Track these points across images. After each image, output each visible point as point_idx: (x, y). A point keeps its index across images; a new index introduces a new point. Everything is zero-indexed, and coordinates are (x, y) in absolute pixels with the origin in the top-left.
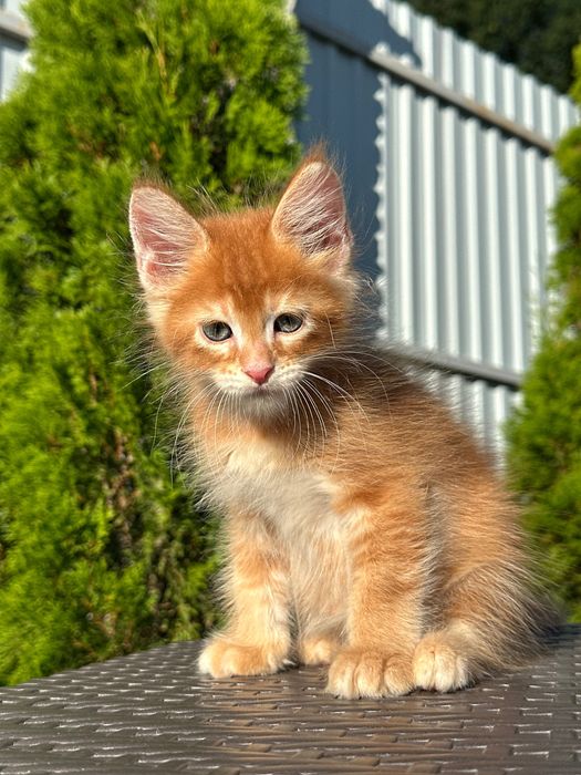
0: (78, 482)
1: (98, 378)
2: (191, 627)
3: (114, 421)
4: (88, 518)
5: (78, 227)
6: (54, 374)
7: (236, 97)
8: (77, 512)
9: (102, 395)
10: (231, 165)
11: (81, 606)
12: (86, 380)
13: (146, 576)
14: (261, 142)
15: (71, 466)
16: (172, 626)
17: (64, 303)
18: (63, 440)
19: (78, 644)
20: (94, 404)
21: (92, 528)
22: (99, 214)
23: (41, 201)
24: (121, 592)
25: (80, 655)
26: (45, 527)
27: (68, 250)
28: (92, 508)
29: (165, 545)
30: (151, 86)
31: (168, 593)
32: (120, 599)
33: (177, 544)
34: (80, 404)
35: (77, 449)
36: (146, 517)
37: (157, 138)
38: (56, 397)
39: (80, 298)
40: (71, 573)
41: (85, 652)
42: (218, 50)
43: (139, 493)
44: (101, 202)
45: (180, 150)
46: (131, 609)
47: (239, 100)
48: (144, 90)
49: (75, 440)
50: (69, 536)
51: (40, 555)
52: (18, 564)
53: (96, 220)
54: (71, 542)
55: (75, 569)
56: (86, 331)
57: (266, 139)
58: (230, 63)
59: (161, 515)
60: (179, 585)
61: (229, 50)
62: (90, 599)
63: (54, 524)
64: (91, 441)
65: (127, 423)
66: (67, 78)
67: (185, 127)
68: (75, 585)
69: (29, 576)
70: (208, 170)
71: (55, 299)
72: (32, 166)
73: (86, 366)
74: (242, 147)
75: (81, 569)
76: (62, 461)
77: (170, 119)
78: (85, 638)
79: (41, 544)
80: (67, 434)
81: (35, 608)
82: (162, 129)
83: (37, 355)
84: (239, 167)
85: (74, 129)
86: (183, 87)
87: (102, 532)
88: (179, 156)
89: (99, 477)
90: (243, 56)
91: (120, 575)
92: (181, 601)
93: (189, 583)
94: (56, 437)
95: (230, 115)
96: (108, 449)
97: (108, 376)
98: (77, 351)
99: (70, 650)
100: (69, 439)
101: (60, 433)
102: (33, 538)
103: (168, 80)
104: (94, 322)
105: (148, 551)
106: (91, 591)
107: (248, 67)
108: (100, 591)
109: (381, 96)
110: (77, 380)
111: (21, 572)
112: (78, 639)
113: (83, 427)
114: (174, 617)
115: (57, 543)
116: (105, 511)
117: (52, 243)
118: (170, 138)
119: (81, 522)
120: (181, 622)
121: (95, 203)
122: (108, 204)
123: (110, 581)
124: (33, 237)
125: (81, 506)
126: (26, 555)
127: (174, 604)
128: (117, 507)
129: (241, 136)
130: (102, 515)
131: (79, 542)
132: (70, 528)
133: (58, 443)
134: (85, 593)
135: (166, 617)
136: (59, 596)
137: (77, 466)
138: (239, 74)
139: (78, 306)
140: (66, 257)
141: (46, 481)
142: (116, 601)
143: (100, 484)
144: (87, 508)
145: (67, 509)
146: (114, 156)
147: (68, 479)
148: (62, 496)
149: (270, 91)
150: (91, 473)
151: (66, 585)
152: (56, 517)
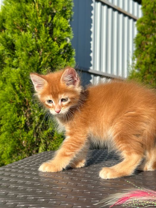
0: (17, 111)
1: (22, 86)
2: (44, 145)
3: (26, 97)
4: (20, 119)
5: (17, 49)
6: (11, 85)
7: (56, 16)
8: (17, 118)
9: (23, 90)
10: (54, 33)
11: (18, 140)
12: (19, 86)
13: (34, 133)
14: (62, 27)
16: (39, 144)
17: (13, 67)
18: (13, 101)
19: (17, 148)
20: (21, 92)
21: (21, 122)
22: (22, 46)
23: (7, 41)
24: (28, 137)
25: (18, 151)
26: (10, 121)
27: (14, 54)
29: (38, 126)
30: (35, 13)
31: (38, 137)
32: (27, 138)
33: (41, 125)
34: (18, 92)
35: (17, 103)
36: (33, 119)
37: (36, 27)
38: (12, 91)
39: (17, 66)
40: (16, 132)
41: (19, 150)
42: (51, 4)
43: (32, 113)
44: (22, 42)
45: (42, 30)
46: (30, 140)
47: (56, 17)
48: (33, 14)
49: (16, 101)
50: (15, 123)
51: (9, 128)
52: (3, 130)
53: (21, 47)
54: (16, 125)
55: (17, 131)
56: (19, 75)
57: (63, 27)
58: (54, 7)
59: (37, 119)
60: (41, 135)
61: (54, 4)
62: (20, 138)
63: (12, 121)
64: (20, 101)
65: (29, 97)
66: (14, 10)
67: (43, 25)
68: (17, 135)
69: (6, 133)
70: (49, 35)
71: (11, 66)
72: (5, 32)
73: (19, 83)
74: (57, 29)
75: (18, 131)
76: (13, 106)
77: (39, 22)
79: (9, 125)
80: (15, 99)
81: (8, 140)
82: (38, 25)
83: (7, 80)
84: (56, 34)
85: (15, 23)
86: (43, 14)
87: (23, 123)
88: (42, 32)
90: (57, 6)
91: (27, 133)
92: (42, 139)
93: (43, 135)
94: (12, 100)
95: (54, 21)
96: (24, 103)
97: (25, 86)
98: (17, 80)
99: (16, 150)
100: (15, 101)
101: (13, 99)
102: (7, 124)
103: (39, 12)
104: (21, 73)
105: (34, 127)
106: (21, 136)
107: (59, 8)
108: (23, 136)
109: (93, 5)
110: (17, 87)
111: (4, 132)
112: (18, 147)
113: (18, 98)
114: (40, 142)
115: (13, 125)
116: (24, 118)
117: (10, 52)
118: (39, 27)
119: (18, 120)
120: (42, 143)
121: (21, 43)
122: (24, 43)
123: (25, 134)
124: (5, 50)
125: (18, 116)
126: (5, 128)
127: (40, 139)
128: (26, 117)
129: (57, 26)
130: (23, 119)
132: (16, 122)
134: (19, 137)
135: (38, 142)
136: (13, 137)
137: (17, 107)
138: (56, 10)
139: (17, 68)
140: (14, 56)
141: (10, 110)
142: (26, 139)
143: (22, 111)
144: (20, 117)
145: (15, 117)
146: (26, 31)
147: (15, 110)
148: (14, 114)
149: (64, 14)
150: (20, 109)
151: (15, 135)
152: (12, 119)
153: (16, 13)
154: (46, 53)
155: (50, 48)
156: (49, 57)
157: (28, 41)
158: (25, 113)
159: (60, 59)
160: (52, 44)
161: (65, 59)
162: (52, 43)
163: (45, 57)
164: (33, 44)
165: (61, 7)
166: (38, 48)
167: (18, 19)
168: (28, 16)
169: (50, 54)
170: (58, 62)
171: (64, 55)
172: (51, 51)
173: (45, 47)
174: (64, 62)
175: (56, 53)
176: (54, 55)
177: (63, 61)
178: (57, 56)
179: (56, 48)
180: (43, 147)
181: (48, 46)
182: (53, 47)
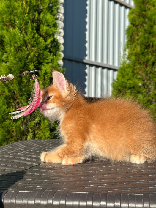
0: (7, 103)
2: (32, 134)
3: (15, 90)
4: (9, 111)
5: (6, 45)
7: (42, 13)
8: (7, 110)
9: (12, 84)
10: (41, 29)
11: (8, 129)
14: (48, 23)
15: (5, 99)
16: (28, 133)
17: (3, 61)
18: (3, 94)
19: (7, 137)
20: (10, 86)
22: (10, 42)
24: (16, 127)
25: (8, 139)
27: (4, 49)
28: (10, 109)
30: (22, 11)
31: (27, 126)
33: (29, 116)
34: (7, 86)
35: (6, 96)
37: (23, 23)
38: (1, 84)
39: (7, 60)
40: (5, 122)
41: (9, 139)
42: (38, 1)
43: (20, 105)
44: (11, 38)
45: (29, 27)
46: (18, 130)
48: (20, 12)
49: (6, 94)
50: (5, 115)
53: (10, 43)
54: (5, 116)
55: (6, 122)
57: (50, 23)
60: (29, 125)
61: (41, 1)
62: (10, 128)
64: (9, 94)
65: (17, 90)
66: (3, 7)
67: (30, 22)
68: (6, 125)
70: (35, 31)
71: (1, 60)
74: (44, 24)
75: (8, 122)
76: (3, 98)
77: (26, 19)
78: (9, 136)
80: (4, 92)
82: (25, 21)
84: (43, 30)
85: (5, 20)
86: (30, 10)
89: (11, 102)
90: (44, 2)
91: (16, 123)
92: (30, 128)
93: (31, 125)
95: (41, 17)
96: (13, 95)
100: (4, 94)
101: (2, 92)
103: (26, 9)
104: (9, 68)
106: (10, 126)
107: (45, 5)
108: (12, 126)
112: (7, 136)
113: (8, 91)
114: (28, 131)
115: (2, 116)
118: (26, 23)
119: (7, 112)
120: (30, 132)
121: (9, 39)
122: (12, 39)
123: (14, 124)
125: (7, 108)
127: (28, 128)
129: (44, 22)
131: (7, 116)
132: (5, 113)
133: (2, 94)
134: (9, 127)
136: (3, 127)
137: (6, 99)
138: (43, 6)
139: (6, 62)
140: (3, 51)
143: (12, 103)
144: (9, 108)
145: (4, 109)
146: (14, 27)
147: (4, 102)
148: (3, 106)
149: (50, 11)
150: (10, 101)
151: (4, 125)
152: (2, 110)
153: (5, 10)
154: (33, 48)
155: (37, 43)
156: (37, 52)
157: (16, 37)
158: (15, 104)
159: (47, 54)
160: (39, 40)
161: (52, 54)
162: (38, 38)
163: (32, 52)
164: (21, 40)
165: (48, 4)
166: (25, 43)
167: (7, 16)
168: (16, 13)
169: (37, 49)
170: (45, 57)
171: (52, 49)
172: (37, 46)
173: (32, 43)
174: (51, 56)
175: (43, 48)
176: (41, 50)
177: (49, 55)
178: (44, 51)
179: (42, 43)
180: (31, 136)
181: (35, 41)
182: (40, 42)
